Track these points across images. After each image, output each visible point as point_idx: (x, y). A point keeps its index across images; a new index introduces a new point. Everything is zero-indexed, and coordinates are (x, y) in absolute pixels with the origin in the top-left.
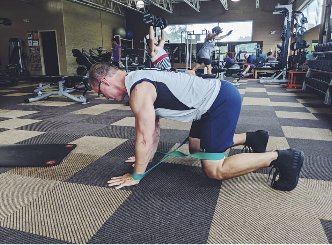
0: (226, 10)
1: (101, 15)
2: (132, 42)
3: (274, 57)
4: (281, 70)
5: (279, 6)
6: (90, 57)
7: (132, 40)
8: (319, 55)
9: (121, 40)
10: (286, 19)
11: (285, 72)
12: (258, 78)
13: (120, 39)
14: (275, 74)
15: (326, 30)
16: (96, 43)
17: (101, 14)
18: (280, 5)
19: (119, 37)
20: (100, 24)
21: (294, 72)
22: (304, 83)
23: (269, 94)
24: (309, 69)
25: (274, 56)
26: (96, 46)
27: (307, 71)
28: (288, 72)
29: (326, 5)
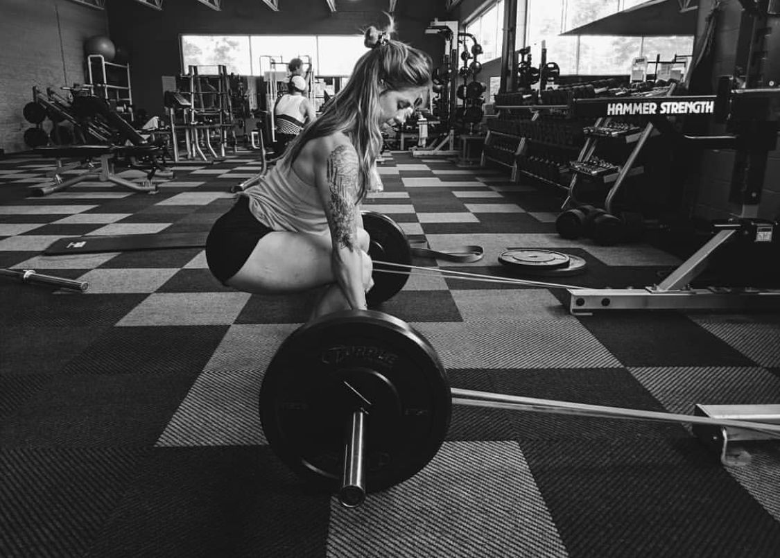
0: (332, 10)
1: (56, 9)
2: (126, 69)
3: (427, 109)
4: (445, 134)
5: (437, 23)
6: (53, 105)
7: (126, 65)
8: (501, 109)
9: (106, 65)
10: (448, 43)
11: (452, 138)
12: (406, 149)
13: (104, 63)
14: (436, 140)
15: (511, 68)
16: (50, 72)
17: (56, 6)
18: (439, 21)
19: (100, 59)
20: (57, 29)
21: (467, 137)
22: (483, 154)
23: (435, 172)
24: (489, 132)
25: (426, 107)
26: (53, 79)
27: (486, 134)
28: (458, 137)
29: (507, 29)
